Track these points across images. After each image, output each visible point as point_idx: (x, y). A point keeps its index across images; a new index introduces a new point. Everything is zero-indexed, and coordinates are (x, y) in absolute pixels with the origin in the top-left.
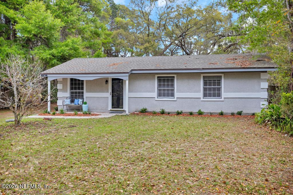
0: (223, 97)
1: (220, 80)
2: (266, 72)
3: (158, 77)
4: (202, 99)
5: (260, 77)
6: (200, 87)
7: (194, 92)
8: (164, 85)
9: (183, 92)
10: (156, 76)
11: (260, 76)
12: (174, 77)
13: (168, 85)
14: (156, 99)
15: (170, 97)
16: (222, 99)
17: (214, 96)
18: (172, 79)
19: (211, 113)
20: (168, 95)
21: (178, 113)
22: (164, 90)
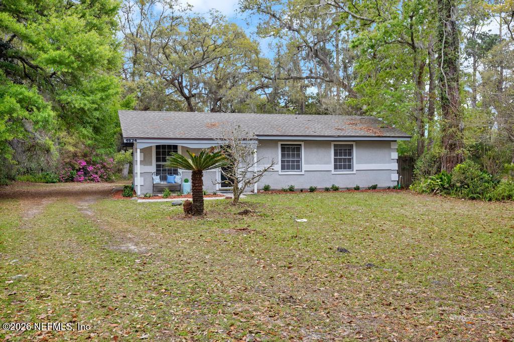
0: (355, 169)
1: (351, 150)
2: (395, 141)
3: (282, 145)
4: (333, 172)
5: (390, 147)
6: (330, 158)
7: (325, 164)
8: (288, 155)
9: (311, 164)
10: (280, 143)
11: (390, 145)
12: (301, 145)
13: (293, 156)
14: (280, 173)
15: (295, 170)
16: (354, 172)
17: (345, 168)
18: (298, 148)
19: (348, 188)
20: (293, 168)
21: (312, 190)
22: (288, 161)
